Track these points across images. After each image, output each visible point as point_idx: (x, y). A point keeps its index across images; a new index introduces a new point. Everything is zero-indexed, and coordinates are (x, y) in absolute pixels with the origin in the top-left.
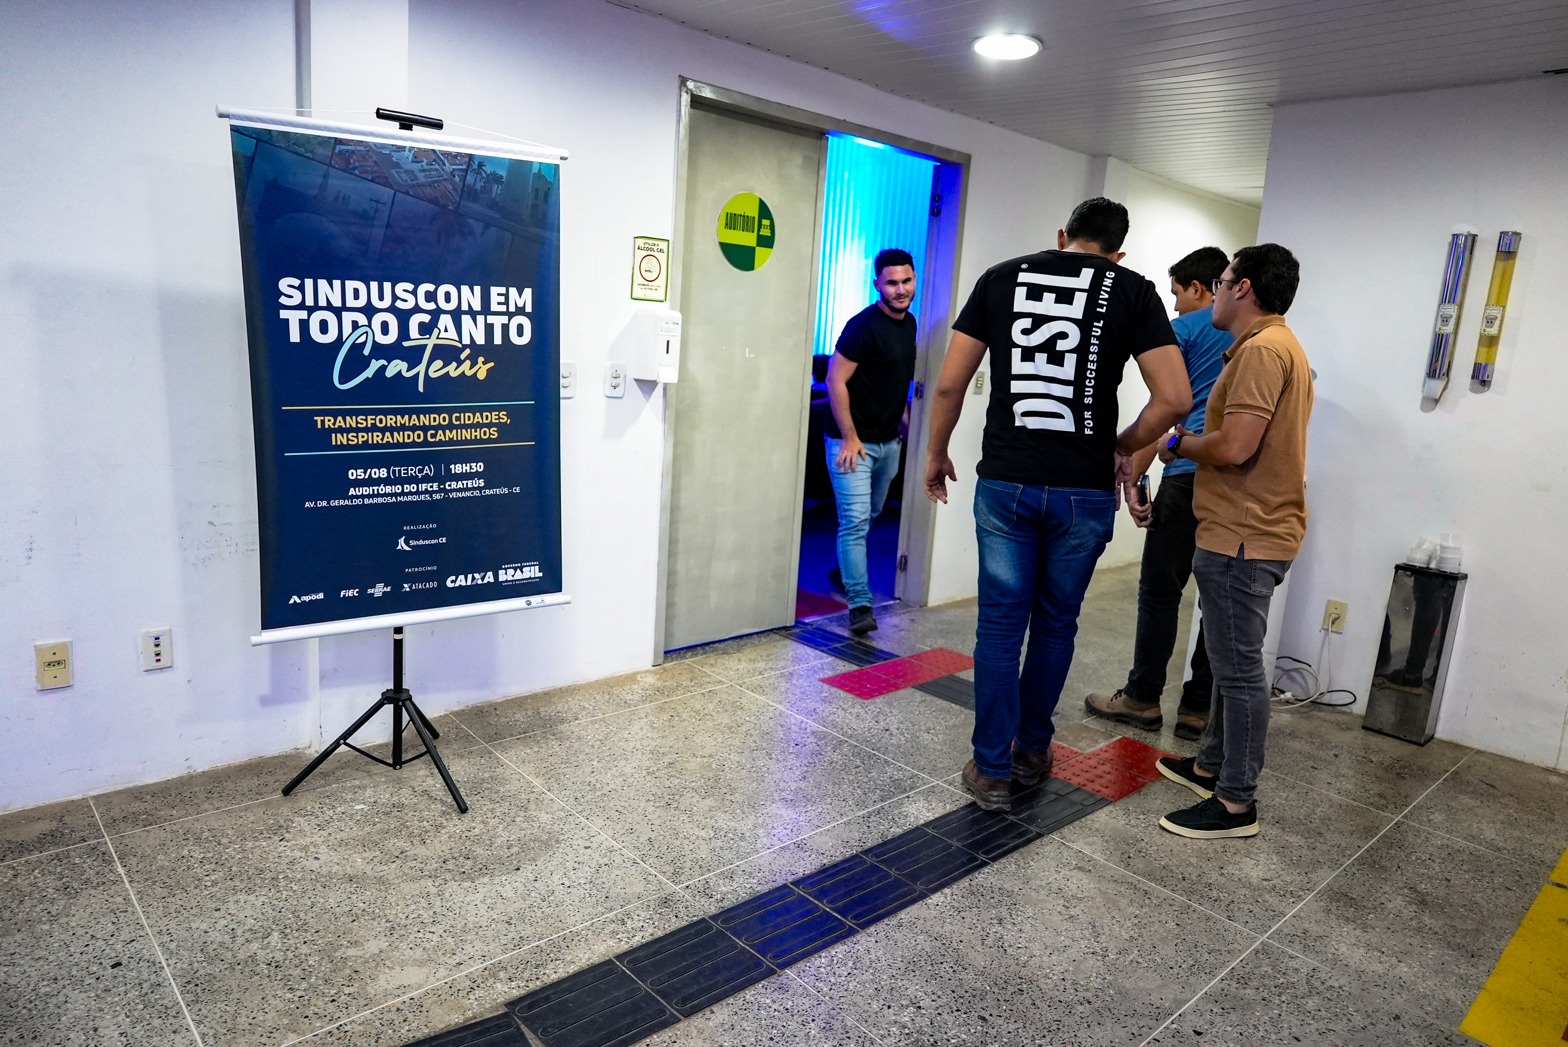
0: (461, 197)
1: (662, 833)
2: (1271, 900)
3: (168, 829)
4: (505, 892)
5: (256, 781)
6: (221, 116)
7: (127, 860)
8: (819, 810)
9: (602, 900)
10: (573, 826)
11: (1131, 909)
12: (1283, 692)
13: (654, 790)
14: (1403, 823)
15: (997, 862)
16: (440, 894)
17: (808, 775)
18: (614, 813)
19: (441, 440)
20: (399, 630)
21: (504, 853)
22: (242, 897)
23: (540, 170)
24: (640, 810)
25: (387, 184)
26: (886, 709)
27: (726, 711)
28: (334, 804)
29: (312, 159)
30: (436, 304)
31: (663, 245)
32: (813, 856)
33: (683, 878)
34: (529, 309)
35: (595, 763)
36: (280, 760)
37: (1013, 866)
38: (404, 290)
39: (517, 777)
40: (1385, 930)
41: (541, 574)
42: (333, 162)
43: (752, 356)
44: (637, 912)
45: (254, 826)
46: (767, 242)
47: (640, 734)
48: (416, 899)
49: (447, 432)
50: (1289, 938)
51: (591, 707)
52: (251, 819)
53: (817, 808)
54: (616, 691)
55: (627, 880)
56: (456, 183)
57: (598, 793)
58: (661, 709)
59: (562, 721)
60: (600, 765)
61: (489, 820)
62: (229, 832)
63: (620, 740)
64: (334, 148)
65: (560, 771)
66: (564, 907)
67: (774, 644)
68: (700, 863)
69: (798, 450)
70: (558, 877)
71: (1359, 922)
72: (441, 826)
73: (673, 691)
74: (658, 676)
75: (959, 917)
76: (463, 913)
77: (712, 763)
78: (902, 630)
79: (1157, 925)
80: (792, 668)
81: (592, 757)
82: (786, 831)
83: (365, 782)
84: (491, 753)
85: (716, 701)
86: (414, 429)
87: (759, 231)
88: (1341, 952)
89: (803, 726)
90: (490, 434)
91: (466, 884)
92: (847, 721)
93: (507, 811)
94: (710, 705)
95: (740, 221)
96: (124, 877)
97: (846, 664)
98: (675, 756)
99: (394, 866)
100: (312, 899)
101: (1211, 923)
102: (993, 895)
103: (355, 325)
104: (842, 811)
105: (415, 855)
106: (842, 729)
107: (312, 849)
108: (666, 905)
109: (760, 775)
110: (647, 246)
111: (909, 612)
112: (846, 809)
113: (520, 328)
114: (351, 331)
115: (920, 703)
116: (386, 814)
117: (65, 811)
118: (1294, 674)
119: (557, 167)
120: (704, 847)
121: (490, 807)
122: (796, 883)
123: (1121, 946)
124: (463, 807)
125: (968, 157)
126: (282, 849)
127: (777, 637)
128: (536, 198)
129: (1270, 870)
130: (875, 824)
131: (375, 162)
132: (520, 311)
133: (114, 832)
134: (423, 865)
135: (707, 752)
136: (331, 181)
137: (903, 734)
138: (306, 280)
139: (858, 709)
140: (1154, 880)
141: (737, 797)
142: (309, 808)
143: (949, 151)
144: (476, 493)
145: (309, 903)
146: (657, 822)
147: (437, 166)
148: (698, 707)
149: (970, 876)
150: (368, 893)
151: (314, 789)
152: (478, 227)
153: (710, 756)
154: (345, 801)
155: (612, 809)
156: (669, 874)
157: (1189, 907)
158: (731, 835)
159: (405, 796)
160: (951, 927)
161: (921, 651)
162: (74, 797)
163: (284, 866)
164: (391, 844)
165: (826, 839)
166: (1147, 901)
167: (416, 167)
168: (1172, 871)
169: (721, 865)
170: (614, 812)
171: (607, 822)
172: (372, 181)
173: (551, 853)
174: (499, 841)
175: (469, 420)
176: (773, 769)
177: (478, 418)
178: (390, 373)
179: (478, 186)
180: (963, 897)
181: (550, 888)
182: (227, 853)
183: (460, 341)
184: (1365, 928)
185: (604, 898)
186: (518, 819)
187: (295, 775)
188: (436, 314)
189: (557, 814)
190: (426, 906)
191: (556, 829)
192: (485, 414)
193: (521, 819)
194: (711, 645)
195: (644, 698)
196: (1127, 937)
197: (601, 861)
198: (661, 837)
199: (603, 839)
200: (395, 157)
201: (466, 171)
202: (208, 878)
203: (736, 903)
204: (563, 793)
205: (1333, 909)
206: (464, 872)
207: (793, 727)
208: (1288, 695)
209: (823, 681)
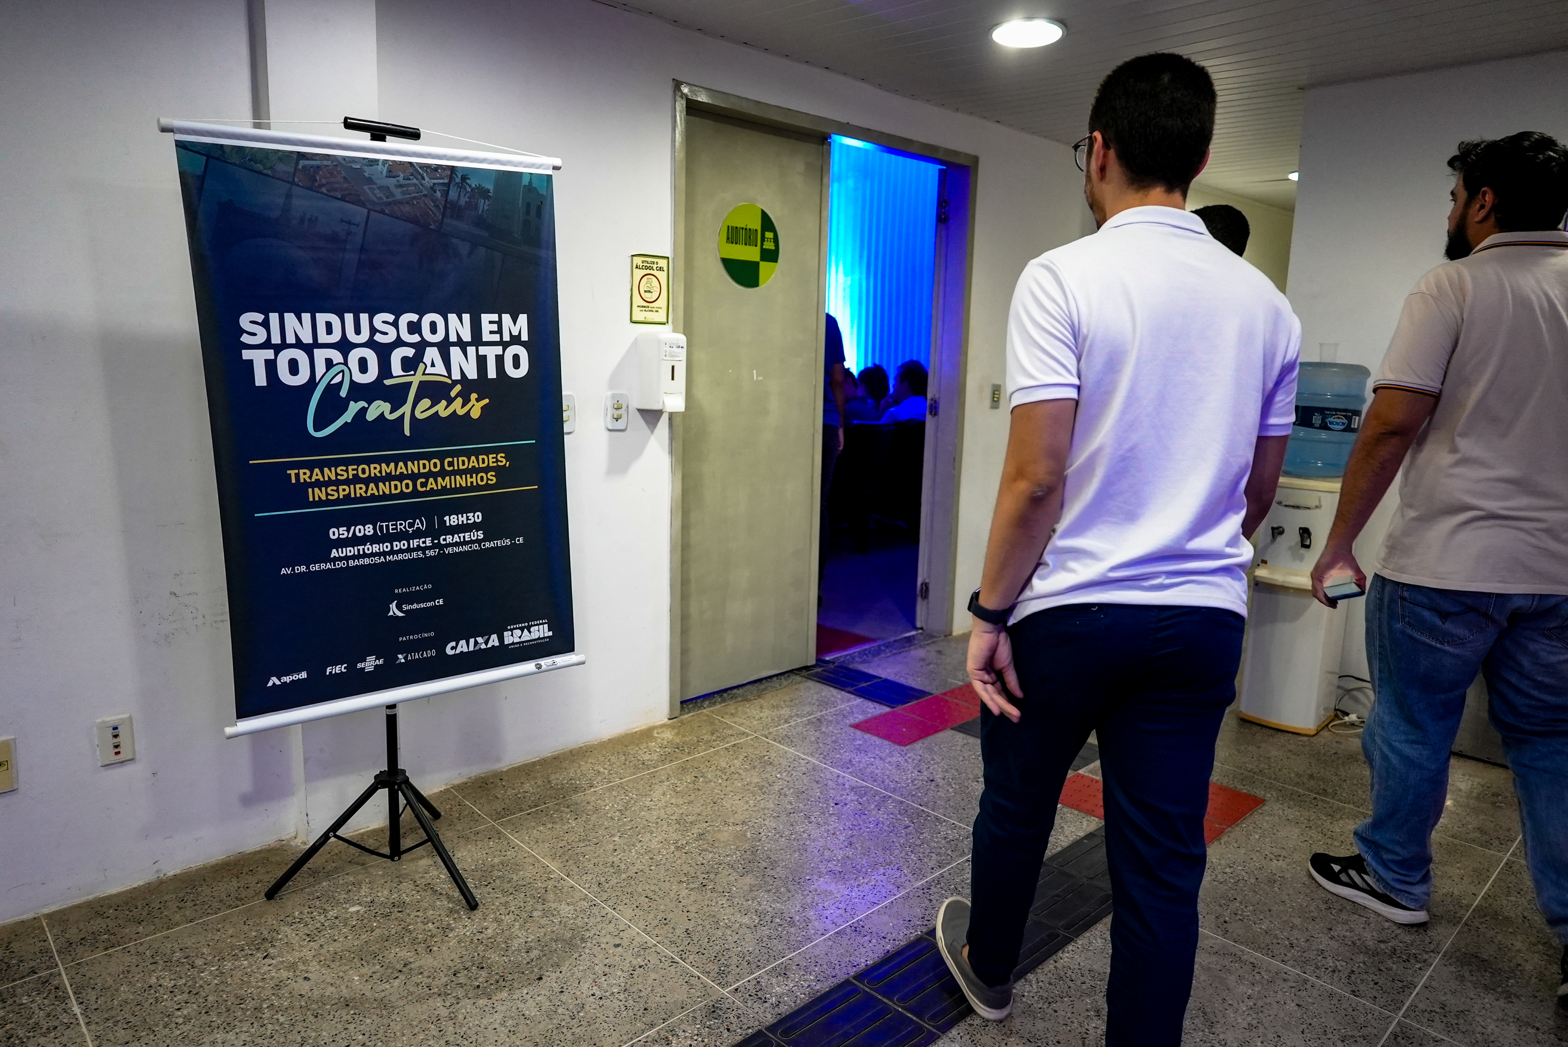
0: (444, 214)
1: (700, 922)
2: (1395, 967)
3: (132, 952)
4: (528, 1009)
5: (235, 883)
6: (164, 130)
7: (84, 994)
8: (873, 883)
9: (640, 1013)
10: (599, 919)
11: (1241, 989)
12: (1347, 714)
13: (686, 869)
14: (1514, 862)
15: (1080, 937)
16: (452, 1018)
17: (854, 840)
18: (643, 900)
19: (432, 489)
20: (392, 706)
21: (523, 958)
22: (219, 1036)
23: (530, 182)
24: (672, 894)
25: (359, 202)
26: (927, 756)
27: (754, 767)
28: (325, 906)
29: (273, 177)
30: (421, 335)
31: (663, 263)
32: (874, 941)
33: (730, 978)
34: (525, 337)
35: (616, 839)
36: (263, 855)
37: (1099, 940)
38: (384, 322)
39: (531, 860)
40: (1532, 999)
41: (551, 634)
42: (296, 179)
43: (761, 378)
44: (683, 1027)
45: (234, 940)
46: (771, 256)
47: (663, 801)
48: (425, 1025)
49: (439, 479)
50: (1426, 1014)
51: (606, 771)
52: (230, 932)
53: (870, 881)
54: (632, 750)
55: (666, 985)
56: (437, 199)
57: (624, 876)
58: (683, 769)
59: (576, 790)
60: (622, 841)
61: (503, 917)
62: (205, 950)
63: (641, 810)
64: (297, 163)
65: (579, 850)
66: (597, 1025)
67: (796, 686)
68: (747, 958)
69: (812, 477)
70: (587, 986)
71: (1500, 990)
72: (449, 928)
73: (694, 747)
74: (676, 731)
75: (1050, 1011)
76: (481, 1040)
77: (746, 832)
78: (930, 664)
79: (1275, 1006)
80: (819, 714)
81: (613, 832)
82: (839, 912)
83: (360, 877)
84: (499, 833)
85: (742, 757)
86: (401, 477)
87: (762, 245)
88: (1489, 1031)
89: (840, 780)
90: (488, 479)
91: (481, 1001)
92: (888, 772)
93: (522, 904)
94: (736, 761)
95: (742, 234)
96: (79, 1016)
97: (877, 705)
98: (705, 825)
99: (396, 983)
100: (302, 1034)
101: (1335, 1001)
102: (1083, 979)
103: (329, 364)
104: (898, 884)
105: (420, 967)
106: (883, 782)
107: (301, 967)
108: (715, 1015)
109: (802, 842)
110: (645, 265)
111: (934, 642)
112: (903, 880)
113: (516, 359)
114: (325, 370)
115: (963, 746)
116: (386, 916)
117: (13, 936)
118: (1359, 695)
119: (549, 178)
120: (749, 936)
121: (503, 900)
122: (860, 976)
123: (1240, 1037)
124: (473, 904)
125: (976, 159)
126: (266, 968)
127: (798, 678)
128: (528, 213)
129: (1383, 929)
130: (936, 896)
131: (345, 178)
132: (515, 340)
133: (70, 958)
134: (430, 980)
135: (739, 818)
136: (296, 202)
137: (950, 785)
138: (270, 314)
139: (896, 758)
140: (1258, 949)
141: (780, 872)
142: (297, 913)
143: (956, 153)
144: (475, 547)
145: (299, 1040)
146: (693, 909)
147: (415, 181)
148: (724, 765)
149: (1054, 957)
150: (368, 1021)
151: (302, 890)
152: (464, 248)
153: (743, 823)
154: (338, 903)
155: (640, 895)
156: (713, 974)
157: (1306, 981)
158: (778, 920)
159: (407, 893)
160: (1043, 1024)
161: (954, 687)
162: (25, 917)
163: (268, 992)
164: (392, 955)
165: (885, 918)
166: (1258, 977)
167: (392, 182)
168: (1276, 937)
169: (772, 959)
170: (643, 898)
171: (637, 910)
172: (343, 199)
173: (576, 955)
174: (515, 944)
175: (463, 464)
176: (815, 833)
177: (473, 462)
178: (371, 416)
179: (463, 201)
180: (1050, 984)
181: (578, 1002)
182: (202, 978)
183: (450, 377)
184: (1509, 996)
185: (642, 1011)
186: (535, 914)
187: (280, 874)
188: (421, 347)
189: (579, 903)
190: (436, 1033)
191: (580, 924)
192: (481, 457)
193: (540, 913)
194: (729, 692)
195: (663, 757)
196: (1245, 1025)
197: (635, 962)
198: (700, 928)
199: (635, 934)
200: (368, 171)
201: (448, 185)
202: (179, 1013)
203: (794, 1007)
204: (584, 878)
205: (1467, 974)
206: (478, 987)
207: (830, 783)
208: (1353, 717)
209: (857, 726)
